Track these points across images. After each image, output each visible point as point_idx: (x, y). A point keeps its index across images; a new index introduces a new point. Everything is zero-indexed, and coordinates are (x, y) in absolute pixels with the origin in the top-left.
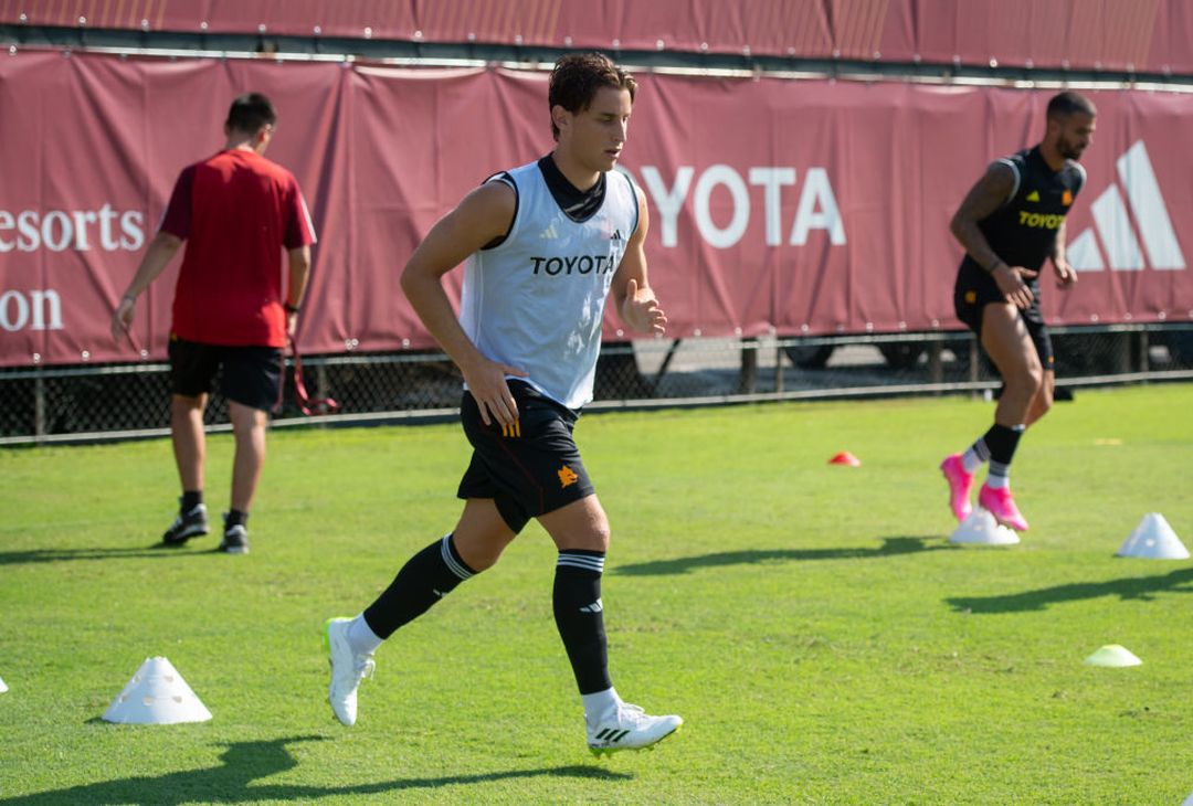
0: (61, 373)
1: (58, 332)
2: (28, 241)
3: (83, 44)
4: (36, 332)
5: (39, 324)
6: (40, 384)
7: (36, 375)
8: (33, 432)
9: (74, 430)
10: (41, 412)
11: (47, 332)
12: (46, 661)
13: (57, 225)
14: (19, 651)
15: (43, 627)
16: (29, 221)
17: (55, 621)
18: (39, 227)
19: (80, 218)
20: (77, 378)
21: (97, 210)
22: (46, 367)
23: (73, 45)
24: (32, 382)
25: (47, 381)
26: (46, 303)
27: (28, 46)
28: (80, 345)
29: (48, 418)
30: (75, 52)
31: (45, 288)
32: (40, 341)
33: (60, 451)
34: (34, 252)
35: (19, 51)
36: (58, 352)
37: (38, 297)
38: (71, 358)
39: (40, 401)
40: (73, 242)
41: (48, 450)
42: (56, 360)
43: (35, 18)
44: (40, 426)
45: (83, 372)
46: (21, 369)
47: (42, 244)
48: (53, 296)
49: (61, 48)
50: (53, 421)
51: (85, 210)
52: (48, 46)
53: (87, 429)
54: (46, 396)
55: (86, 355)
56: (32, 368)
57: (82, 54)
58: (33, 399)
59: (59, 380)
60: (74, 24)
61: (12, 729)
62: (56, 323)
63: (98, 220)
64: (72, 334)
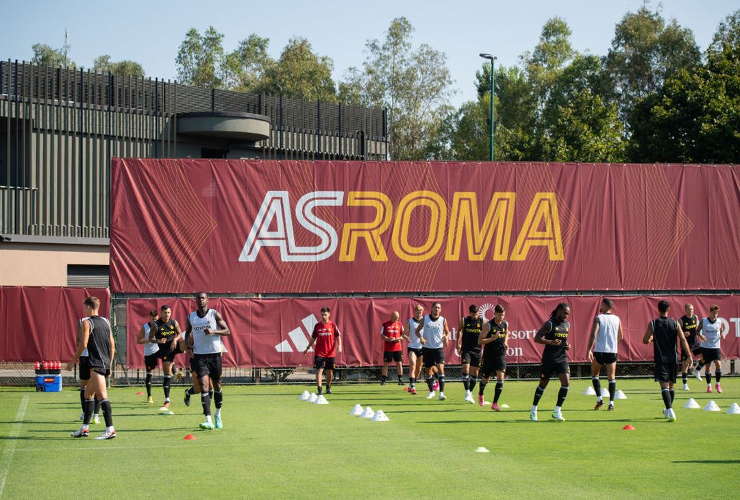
0: (523, 365)
1: (522, 356)
2: (514, 337)
3: (529, 295)
5: (517, 354)
8: (516, 377)
9: (527, 378)
10: (518, 373)
11: (519, 356)
13: (522, 333)
16: (515, 333)
18: (517, 334)
19: (528, 332)
20: (526, 366)
21: (532, 330)
22: (519, 364)
23: (526, 295)
24: (516, 367)
25: (519, 367)
26: (519, 350)
27: (515, 296)
28: (528, 359)
29: (520, 375)
31: (518, 347)
32: (517, 358)
33: (523, 382)
34: (516, 340)
35: (512, 297)
37: (517, 349)
38: (525, 362)
39: (518, 371)
40: (526, 337)
41: (520, 381)
42: (521, 362)
43: (516, 290)
44: (518, 376)
45: (528, 365)
46: (513, 364)
47: (518, 338)
48: (521, 349)
49: (523, 296)
51: (529, 330)
52: (520, 296)
55: (529, 362)
56: (516, 364)
57: (528, 297)
58: (516, 370)
59: (523, 367)
60: (527, 291)
62: (521, 354)
63: (533, 333)
64: (525, 357)
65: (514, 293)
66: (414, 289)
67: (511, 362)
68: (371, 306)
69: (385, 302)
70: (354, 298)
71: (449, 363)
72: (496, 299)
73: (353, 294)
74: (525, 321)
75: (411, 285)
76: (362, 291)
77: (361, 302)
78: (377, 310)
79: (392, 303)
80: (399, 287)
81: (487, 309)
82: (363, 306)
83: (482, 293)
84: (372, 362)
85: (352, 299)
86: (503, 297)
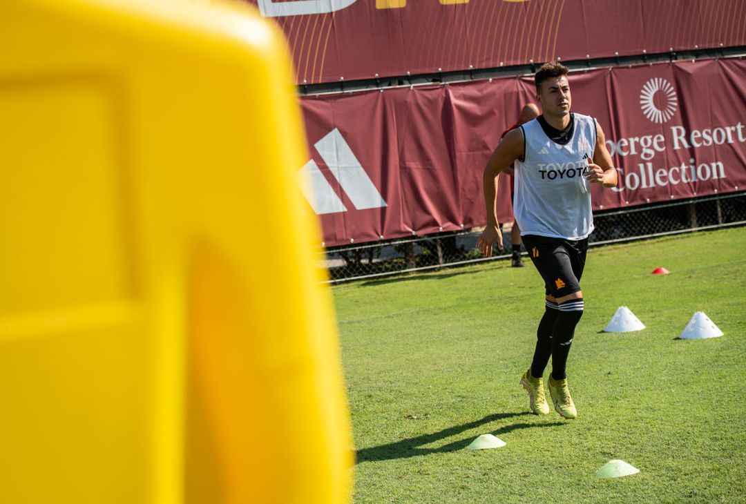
0: (727, 197)
1: (723, 179)
2: (707, 142)
3: (723, 55)
4: (714, 180)
5: (715, 177)
6: (718, 202)
7: (716, 198)
8: (717, 223)
9: (734, 221)
10: (720, 214)
11: (719, 179)
12: (738, 321)
13: (719, 134)
14: (726, 318)
15: (735, 307)
16: (707, 133)
17: (739, 304)
18: (711, 135)
19: (729, 130)
20: (734, 198)
21: (735, 125)
22: (720, 195)
23: (719, 56)
24: (715, 201)
25: (721, 200)
26: (718, 167)
27: (699, 59)
28: (734, 185)
29: (723, 216)
30: (720, 59)
31: (716, 161)
32: (717, 184)
33: (729, 230)
34: (711, 146)
35: (696, 61)
36: (725, 188)
37: (714, 165)
38: (730, 190)
39: (719, 209)
40: (726, 140)
41: (724, 230)
42: (724, 191)
43: (702, 46)
44: (720, 220)
45: (736, 195)
46: (710, 196)
47: (713, 142)
48: (720, 164)
49: (714, 58)
50: (725, 218)
51: (730, 126)
52: (709, 58)
53: (740, 220)
54: (721, 207)
55: (736, 188)
56: (714, 196)
57: (723, 59)
58: (716, 209)
59: (726, 200)
60: (718, 47)
61: (728, 351)
62: (723, 175)
63: (736, 129)
64: (730, 179)
65: (696, 53)
66: (522, 58)
67: (705, 193)
68: (447, 100)
69: (472, 91)
70: (412, 86)
71: (602, 207)
72: (671, 67)
73: (411, 79)
74: (723, 108)
75: (516, 53)
76: (427, 71)
77: (427, 94)
78: (458, 107)
79: (485, 92)
80: (495, 56)
81: (656, 89)
82: (431, 103)
83: (643, 57)
84: (460, 220)
85: (409, 87)
86: (680, 62)
